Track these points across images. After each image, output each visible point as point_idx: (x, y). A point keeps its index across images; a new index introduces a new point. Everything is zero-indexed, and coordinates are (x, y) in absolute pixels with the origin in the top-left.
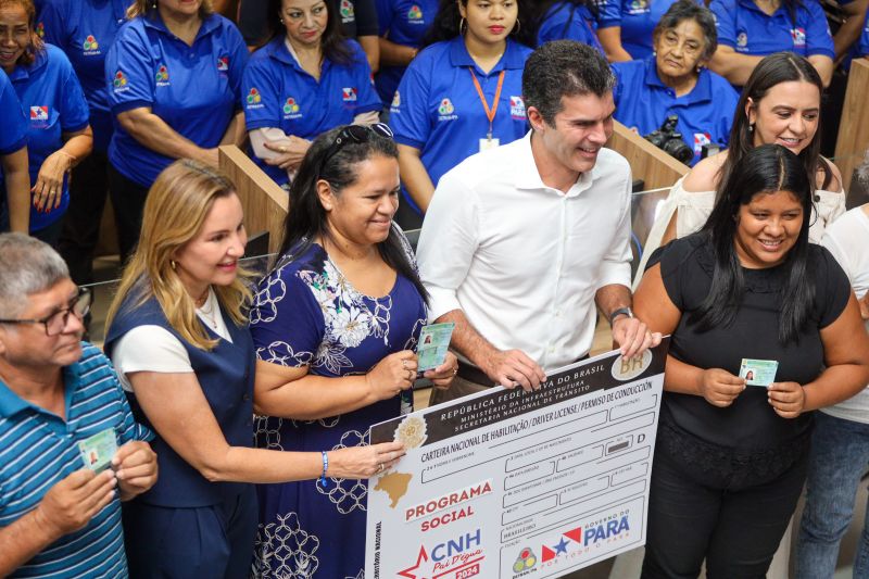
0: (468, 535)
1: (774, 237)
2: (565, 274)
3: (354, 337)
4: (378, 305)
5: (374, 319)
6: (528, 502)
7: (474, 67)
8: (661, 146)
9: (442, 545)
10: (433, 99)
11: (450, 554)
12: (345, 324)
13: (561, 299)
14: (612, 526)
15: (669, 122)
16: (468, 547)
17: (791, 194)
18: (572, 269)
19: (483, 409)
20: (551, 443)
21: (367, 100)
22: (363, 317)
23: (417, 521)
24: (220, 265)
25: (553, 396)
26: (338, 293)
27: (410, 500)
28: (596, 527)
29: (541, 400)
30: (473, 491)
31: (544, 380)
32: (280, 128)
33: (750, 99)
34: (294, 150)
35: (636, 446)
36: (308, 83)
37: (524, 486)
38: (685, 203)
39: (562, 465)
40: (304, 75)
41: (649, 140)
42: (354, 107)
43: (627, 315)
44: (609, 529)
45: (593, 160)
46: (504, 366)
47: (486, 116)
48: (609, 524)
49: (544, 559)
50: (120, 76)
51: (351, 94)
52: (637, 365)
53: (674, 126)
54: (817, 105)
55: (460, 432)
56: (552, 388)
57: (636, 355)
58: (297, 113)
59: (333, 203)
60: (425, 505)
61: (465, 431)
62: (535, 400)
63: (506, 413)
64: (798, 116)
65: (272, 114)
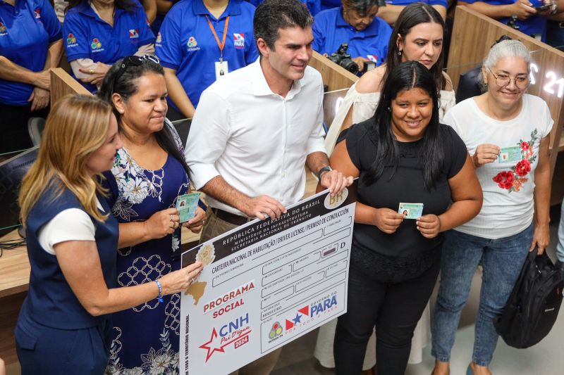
0: (241, 318)
1: (413, 119)
2: (288, 150)
3: (138, 197)
4: (154, 176)
5: (151, 184)
6: (276, 292)
7: (209, 15)
8: (338, 63)
9: (226, 326)
10: (183, 37)
11: (230, 331)
12: (132, 188)
13: (285, 166)
14: (327, 302)
15: (343, 47)
16: (241, 325)
17: (421, 90)
18: (292, 146)
19: (248, 235)
20: (290, 253)
21: (146, 36)
22: (144, 184)
23: (211, 311)
25: (290, 222)
26: (127, 168)
27: (206, 299)
28: (317, 304)
29: (282, 226)
30: (243, 289)
31: (285, 212)
32: (91, 58)
33: (399, 35)
34: (99, 71)
35: (340, 250)
36: (106, 29)
37: (273, 283)
38: (358, 100)
39: (297, 266)
40: (103, 23)
41: (331, 59)
42: (137, 42)
43: (329, 170)
44: (325, 305)
45: (302, 71)
46: (258, 206)
47: (218, 47)
48: (325, 302)
49: (287, 329)
51: (134, 33)
52: (339, 198)
53: (345, 50)
54: (441, 37)
55: (235, 251)
56: (289, 217)
57: (338, 193)
58: (100, 48)
59: (124, 108)
60: (215, 300)
61: (237, 250)
62: (279, 227)
63: (261, 236)
64: (430, 44)
65: (84, 49)
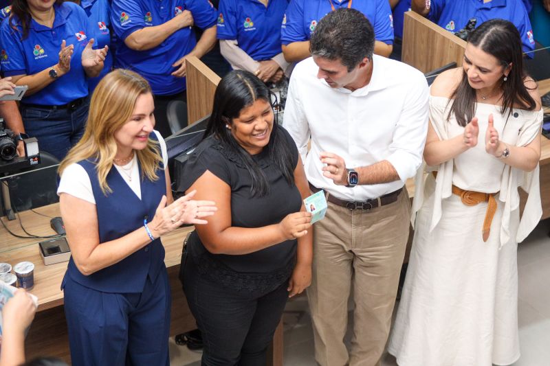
24: (137, 136)
36: (260, 8)
40: (257, 3)
41: (458, 36)
50: (123, 15)
